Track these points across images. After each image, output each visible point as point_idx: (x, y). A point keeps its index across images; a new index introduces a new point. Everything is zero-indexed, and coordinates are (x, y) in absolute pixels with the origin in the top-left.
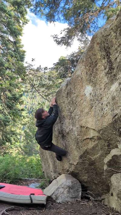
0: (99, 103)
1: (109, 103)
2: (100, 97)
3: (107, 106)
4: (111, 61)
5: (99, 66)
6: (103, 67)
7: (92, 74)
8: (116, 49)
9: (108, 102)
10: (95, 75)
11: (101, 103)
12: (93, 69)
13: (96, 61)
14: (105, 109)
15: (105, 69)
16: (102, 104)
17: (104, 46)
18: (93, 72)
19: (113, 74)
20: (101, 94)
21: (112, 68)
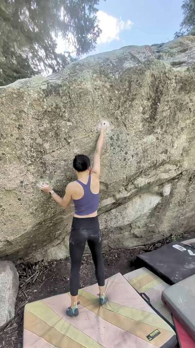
0: (120, 151)
1: (137, 154)
2: (124, 144)
3: (133, 156)
4: (156, 109)
5: (137, 104)
6: (142, 108)
7: (121, 108)
8: (168, 102)
9: (135, 152)
10: (124, 111)
11: (125, 151)
12: (125, 102)
13: (135, 95)
14: (129, 159)
15: (144, 113)
16: (126, 153)
17: (158, 86)
18: (122, 105)
19: (152, 125)
20: (127, 141)
21: (154, 118)
